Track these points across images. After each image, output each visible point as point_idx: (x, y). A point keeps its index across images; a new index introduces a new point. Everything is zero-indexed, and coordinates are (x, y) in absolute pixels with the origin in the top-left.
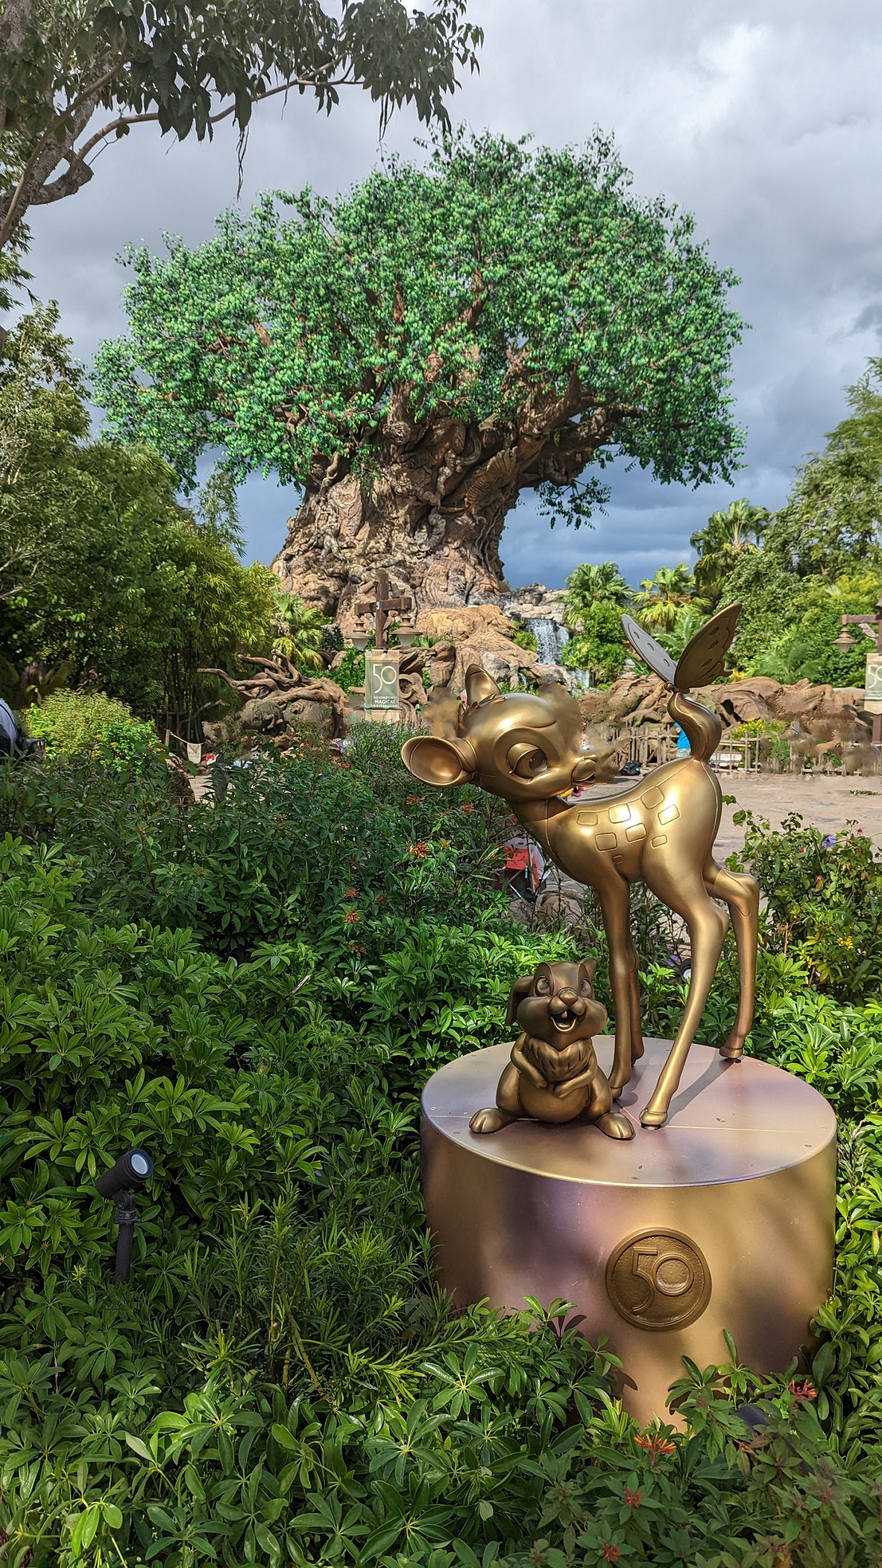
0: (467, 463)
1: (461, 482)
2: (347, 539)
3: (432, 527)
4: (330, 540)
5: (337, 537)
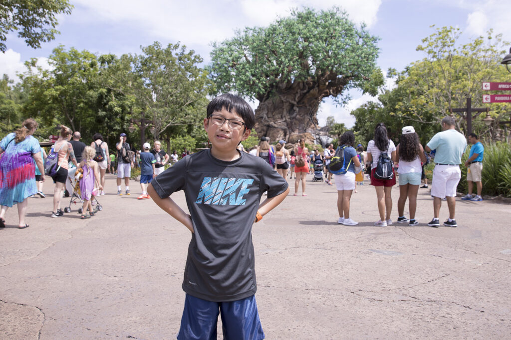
0: (304, 92)
1: (303, 98)
2: (270, 115)
3: (294, 111)
4: (265, 116)
5: (267, 114)
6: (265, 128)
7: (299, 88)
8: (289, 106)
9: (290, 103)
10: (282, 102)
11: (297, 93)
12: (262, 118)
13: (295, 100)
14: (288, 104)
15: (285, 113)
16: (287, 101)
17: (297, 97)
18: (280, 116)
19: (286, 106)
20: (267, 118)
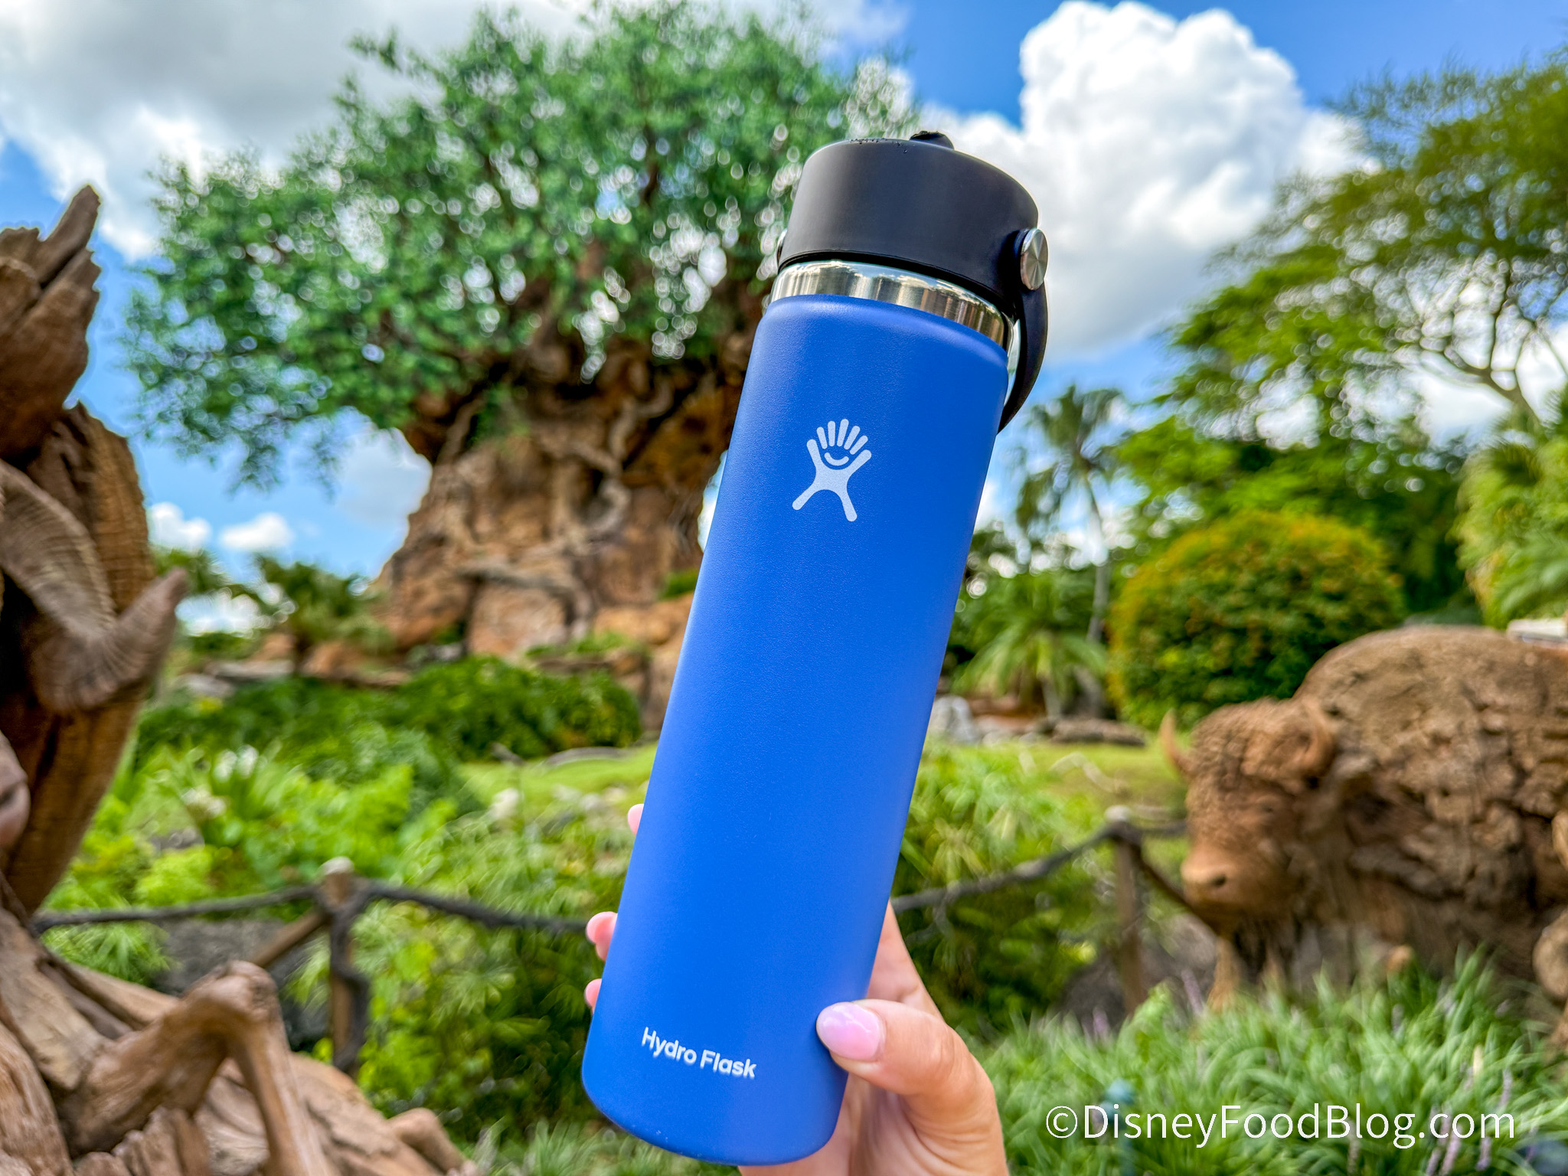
0: (650, 413)
2: (484, 525)
3: (607, 502)
4: (457, 530)
5: (470, 521)
6: (459, 591)
7: (630, 388)
9: (586, 466)
10: (546, 461)
11: (616, 414)
12: (443, 540)
13: (609, 452)
14: (573, 469)
15: (561, 513)
16: (573, 457)
17: (619, 435)
18: (534, 528)
19: (564, 481)
20: (467, 539)
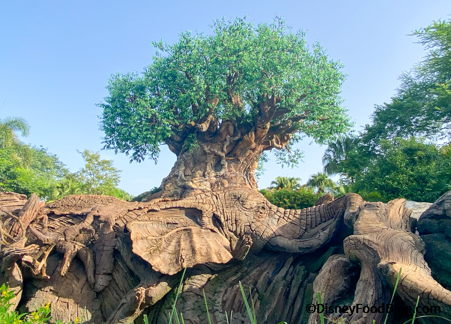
0: (235, 139)
1: (234, 148)
3: (222, 165)
4: (181, 173)
5: (184, 171)
6: (179, 190)
7: (229, 133)
8: (214, 160)
9: (215, 155)
11: (225, 140)
12: (178, 176)
13: (222, 151)
14: (212, 156)
15: (209, 169)
16: (212, 152)
17: (225, 146)
18: (201, 173)
19: (210, 160)
20: (183, 176)
